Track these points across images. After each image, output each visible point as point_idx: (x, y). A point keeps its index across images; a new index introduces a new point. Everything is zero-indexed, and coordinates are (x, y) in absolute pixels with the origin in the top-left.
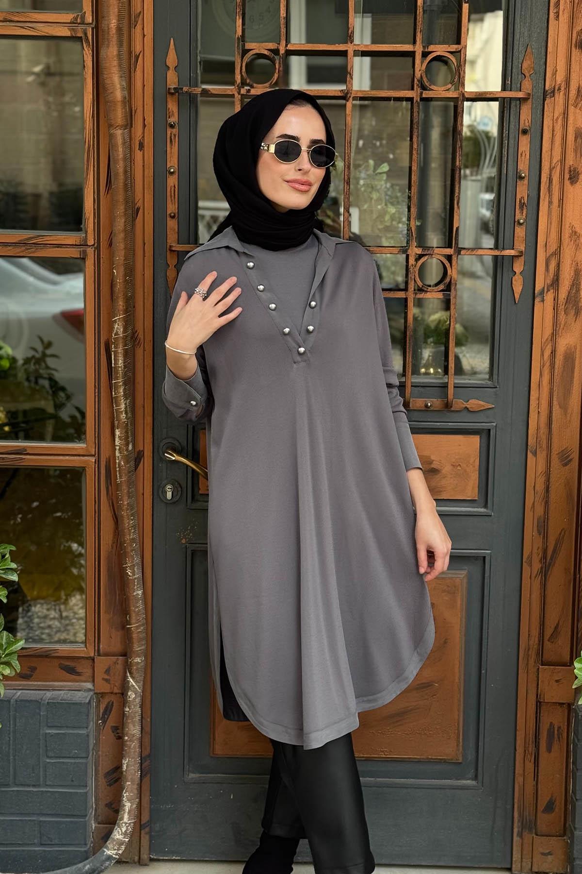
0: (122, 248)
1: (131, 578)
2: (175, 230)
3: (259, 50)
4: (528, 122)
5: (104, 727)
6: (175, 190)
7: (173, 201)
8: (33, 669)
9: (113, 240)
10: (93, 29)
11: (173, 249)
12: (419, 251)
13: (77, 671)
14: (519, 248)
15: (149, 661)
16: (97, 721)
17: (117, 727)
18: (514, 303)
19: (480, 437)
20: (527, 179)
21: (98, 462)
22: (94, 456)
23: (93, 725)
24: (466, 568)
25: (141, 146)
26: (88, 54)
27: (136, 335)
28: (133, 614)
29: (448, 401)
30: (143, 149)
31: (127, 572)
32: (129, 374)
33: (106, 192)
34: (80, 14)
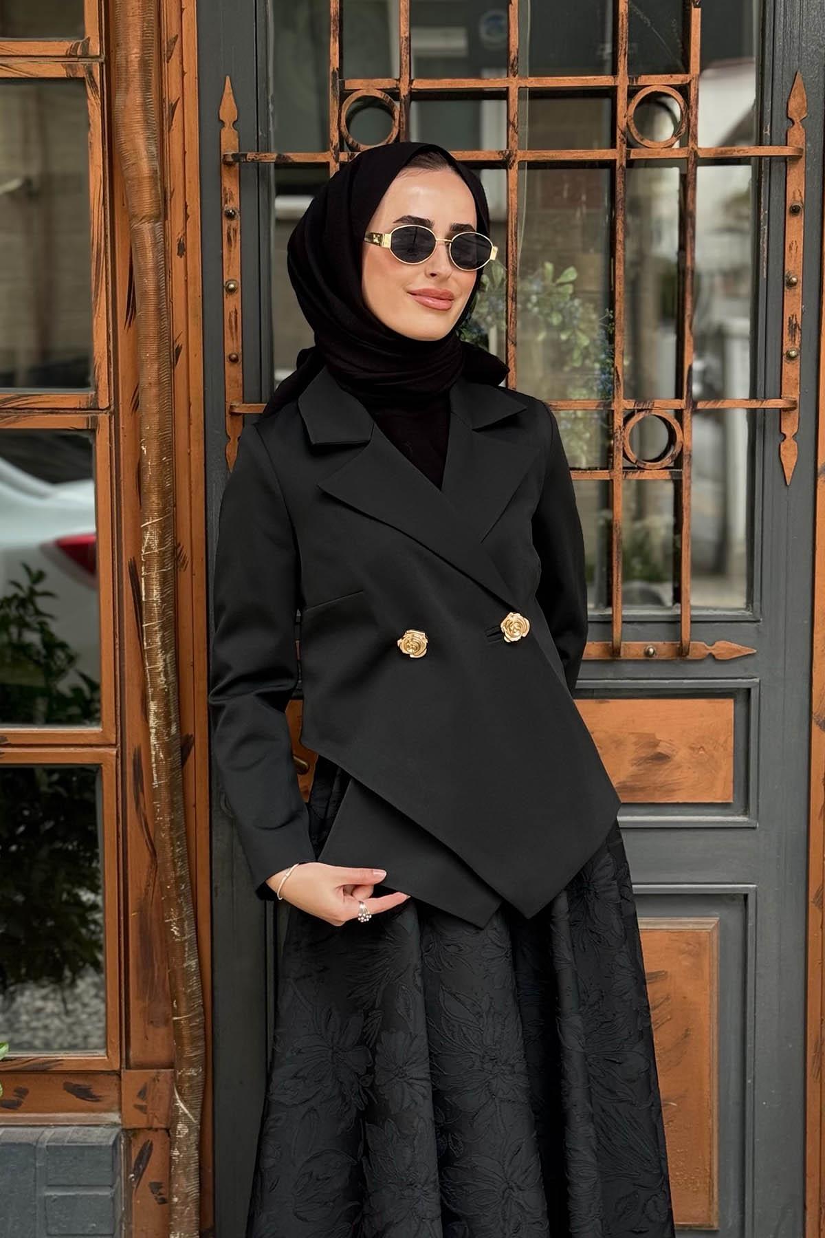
0: (154, 412)
1: (179, 940)
2: (237, 382)
3: (368, 90)
4: (800, 195)
5: (138, 1185)
6: (236, 318)
7: (234, 335)
8: (22, 1093)
9: (140, 396)
10: (101, 65)
11: (236, 411)
12: (630, 405)
13: (94, 1093)
14: (790, 396)
15: (210, 1075)
17: (161, 1183)
18: (783, 485)
19: (735, 702)
20: (800, 286)
21: (121, 756)
22: (114, 745)
23: (120, 1182)
24: (717, 913)
25: (182, 249)
26: (95, 104)
27: (179, 549)
28: (183, 999)
29: (681, 644)
30: (185, 253)
31: (172, 930)
32: (170, 612)
33: (127, 323)
34: (81, 42)
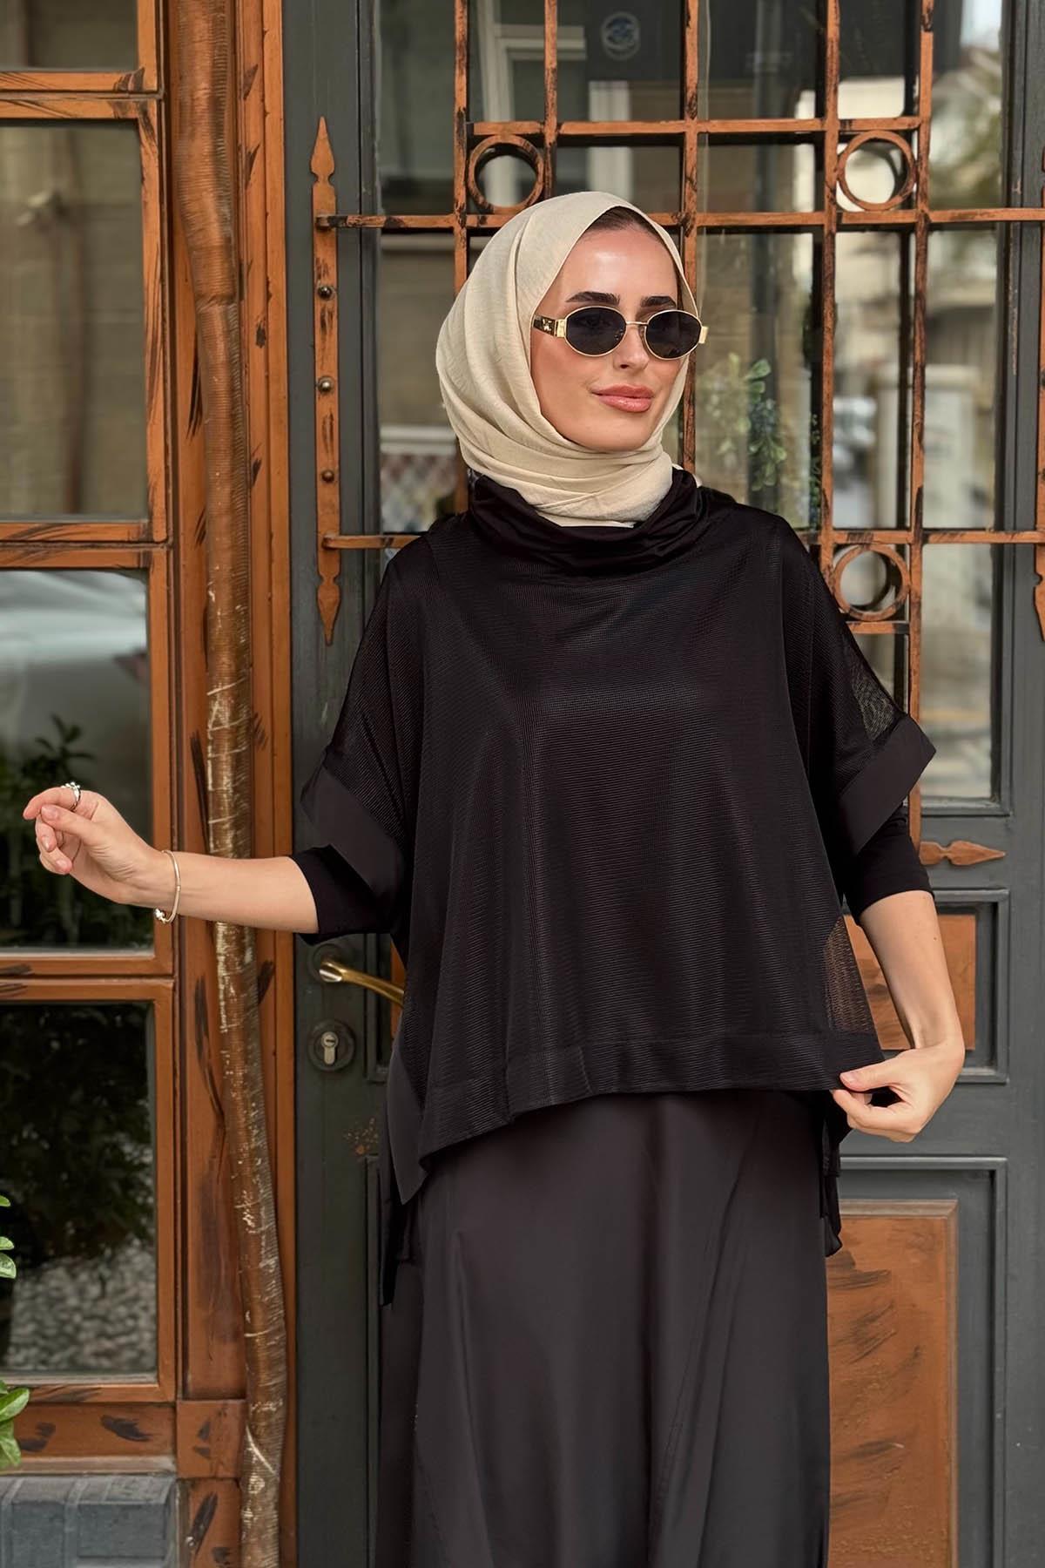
0: (226, 546)
1: (254, 1232)
2: (333, 505)
3: (503, 136)
5: (197, 1551)
6: (332, 425)
7: (329, 448)
8: (48, 1430)
9: (207, 526)
10: (159, 102)
11: (332, 545)
12: (841, 538)
13: (141, 1431)
15: (292, 1411)
16: (183, 1538)
17: (226, 1550)
18: (1039, 639)
19: (978, 920)
21: (180, 989)
22: (170, 976)
23: (175, 1549)
24: (954, 1194)
25: (262, 337)
26: (151, 153)
27: (256, 722)
28: (259, 1310)
30: (266, 342)
31: (245, 1219)
32: (245, 805)
33: (191, 431)
34: (133, 73)
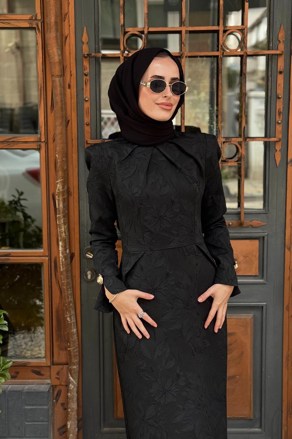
0: (60, 143)
1: (70, 322)
2: (89, 132)
3: (133, 31)
4: (282, 67)
5: (57, 404)
6: (88, 110)
7: (88, 116)
8: (17, 373)
9: (55, 138)
10: (41, 23)
11: (88, 142)
12: (224, 140)
13: (41, 373)
14: (279, 137)
15: (81, 367)
16: (53, 400)
17: (64, 403)
18: (276, 167)
19: (259, 241)
20: (282, 99)
21: (50, 260)
22: (48, 256)
23: (50, 403)
24: (253, 312)
25: (69, 87)
26: (39, 37)
27: (69, 189)
28: (71, 342)
29: (241, 221)
31: (68, 319)
32: (66, 211)
33: (51, 112)
34: (34, 15)
